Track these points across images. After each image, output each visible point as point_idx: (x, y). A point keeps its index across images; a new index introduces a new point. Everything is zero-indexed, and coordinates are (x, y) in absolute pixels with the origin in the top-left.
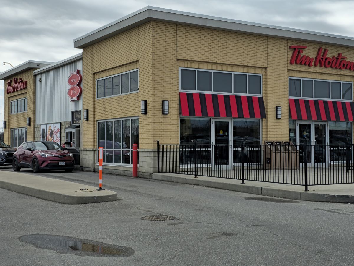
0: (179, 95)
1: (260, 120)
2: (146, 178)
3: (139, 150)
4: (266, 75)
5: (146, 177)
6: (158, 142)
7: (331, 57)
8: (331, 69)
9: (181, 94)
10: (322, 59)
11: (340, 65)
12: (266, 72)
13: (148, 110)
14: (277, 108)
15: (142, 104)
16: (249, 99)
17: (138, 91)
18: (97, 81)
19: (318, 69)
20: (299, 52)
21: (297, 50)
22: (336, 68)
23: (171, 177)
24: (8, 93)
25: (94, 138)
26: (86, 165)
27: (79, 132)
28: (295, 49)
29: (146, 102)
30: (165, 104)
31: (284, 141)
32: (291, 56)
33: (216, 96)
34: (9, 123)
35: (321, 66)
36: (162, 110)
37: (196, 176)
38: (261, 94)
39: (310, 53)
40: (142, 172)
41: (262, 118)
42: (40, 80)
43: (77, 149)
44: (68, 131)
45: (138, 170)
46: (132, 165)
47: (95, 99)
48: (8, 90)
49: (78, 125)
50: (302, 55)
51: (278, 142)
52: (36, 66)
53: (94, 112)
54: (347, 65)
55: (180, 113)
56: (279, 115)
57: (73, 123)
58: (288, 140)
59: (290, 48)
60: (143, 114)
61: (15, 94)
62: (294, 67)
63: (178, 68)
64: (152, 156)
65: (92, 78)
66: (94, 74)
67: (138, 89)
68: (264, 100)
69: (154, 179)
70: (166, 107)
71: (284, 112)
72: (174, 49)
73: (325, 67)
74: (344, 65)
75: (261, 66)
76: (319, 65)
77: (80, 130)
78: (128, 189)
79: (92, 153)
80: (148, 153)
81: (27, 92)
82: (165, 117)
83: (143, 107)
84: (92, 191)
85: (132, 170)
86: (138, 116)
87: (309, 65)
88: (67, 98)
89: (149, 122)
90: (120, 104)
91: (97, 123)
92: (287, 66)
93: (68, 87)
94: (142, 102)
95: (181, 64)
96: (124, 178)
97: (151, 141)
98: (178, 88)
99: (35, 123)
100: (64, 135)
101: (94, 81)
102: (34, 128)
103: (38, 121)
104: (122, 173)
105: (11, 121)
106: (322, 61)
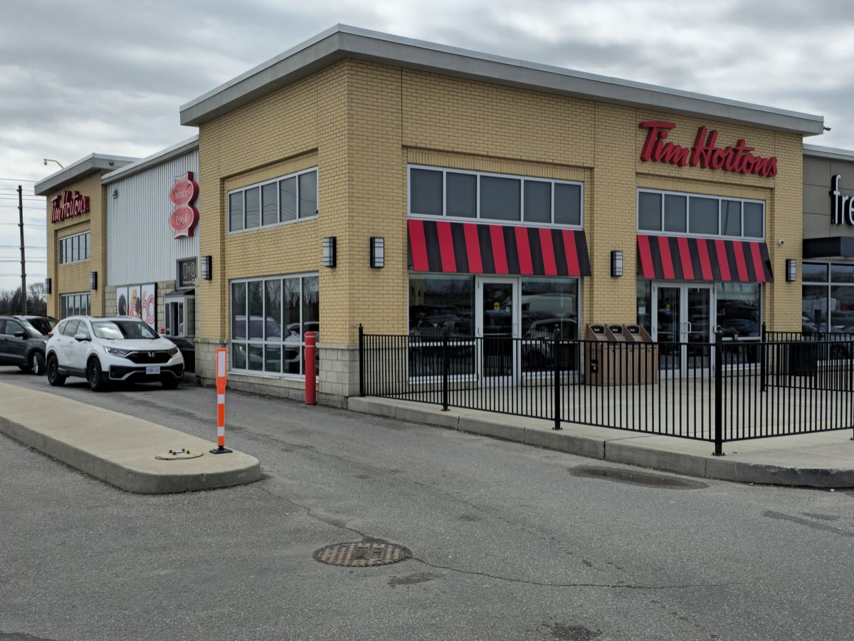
0: (406, 226)
1: (577, 279)
2: (335, 407)
3: (318, 345)
4: (592, 183)
5: (335, 404)
6: (361, 329)
7: (724, 148)
8: (722, 171)
9: (410, 223)
10: (706, 151)
11: (740, 164)
12: (592, 177)
13: (338, 258)
14: (613, 254)
15: (324, 244)
16: (557, 234)
17: (317, 216)
18: (230, 195)
19: (696, 172)
20: (660, 136)
21: (655, 131)
22: (733, 170)
23: (389, 407)
24: (54, 222)
25: (223, 317)
26: (207, 373)
27: (192, 304)
28: (651, 129)
29: (334, 241)
30: (376, 245)
31: (627, 325)
32: (643, 143)
33: (487, 227)
34: (56, 282)
35: (703, 166)
36: (369, 258)
37: (446, 405)
38: (580, 224)
39: (682, 138)
40: (326, 394)
41: (582, 277)
42: (116, 193)
43: (188, 340)
44: (170, 300)
45: (317, 389)
46: (304, 376)
47: (226, 234)
48: (54, 214)
49: (191, 288)
50: (665, 141)
51: (615, 327)
52: (106, 166)
53: (223, 262)
54: (755, 165)
55: (409, 266)
56: (617, 270)
57: (181, 285)
58: (634, 323)
59: (641, 126)
60: (328, 267)
61: (68, 223)
62: (648, 167)
63: (404, 166)
64: (347, 358)
65: (219, 189)
66: (223, 180)
67: (317, 212)
68: (588, 238)
69: (351, 411)
70: (379, 253)
71: (627, 264)
72: (397, 122)
73: (712, 168)
74: (749, 164)
75: (581, 165)
76: (698, 165)
77: (194, 300)
80: (340, 353)
81: (89, 220)
82: (377, 273)
83: (327, 252)
84: (200, 457)
85: (304, 387)
86: (318, 271)
87: (680, 164)
88: (169, 232)
89: (342, 284)
90: (277, 245)
91: (229, 285)
92: (634, 164)
93: (170, 207)
94: (325, 240)
95: (412, 156)
96: (285, 406)
97: (345, 326)
98: (404, 211)
99: (105, 284)
100: (162, 309)
101: (222, 195)
102: (104, 293)
103: (112, 281)
104: (282, 393)
105: (61, 279)
106: (706, 156)
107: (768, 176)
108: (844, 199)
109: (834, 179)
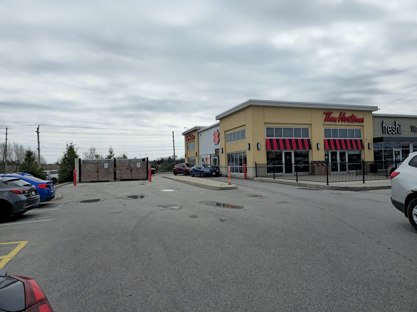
1: (308, 150)
2: (251, 180)
3: (246, 166)
4: (311, 128)
6: (256, 163)
7: (348, 117)
9: (266, 140)
10: (343, 118)
11: (353, 120)
12: (311, 126)
13: (250, 148)
14: (317, 144)
15: (247, 145)
16: (302, 140)
18: (227, 135)
19: (340, 123)
20: (329, 115)
21: (328, 114)
22: (351, 122)
23: (262, 179)
24: (186, 141)
25: (226, 161)
26: (223, 174)
27: (219, 159)
28: (327, 114)
29: (249, 144)
31: (322, 161)
33: (285, 139)
34: (187, 155)
35: (342, 122)
36: (257, 147)
37: (274, 178)
38: (308, 137)
39: (336, 115)
40: (249, 177)
41: (310, 149)
42: (201, 135)
43: (218, 167)
44: (214, 158)
45: (247, 176)
46: (244, 173)
47: (226, 143)
49: (218, 155)
50: (331, 116)
51: (319, 161)
52: (199, 129)
53: (225, 149)
54: (357, 120)
55: (266, 149)
56: (319, 148)
57: (216, 154)
58: (324, 160)
59: (324, 113)
60: (248, 150)
61: (190, 141)
62: (326, 123)
63: (265, 127)
64: (253, 169)
65: (224, 133)
66: (225, 131)
67: (246, 138)
68: (311, 141)
69: (254, 180)
70: (259, 146)
71: (322, 146)
72: (263, 118)
73: (345, 122)
74: (355, 120)
75: (308, 124)
76: (341, 121)
78: (242, 184)
79: (225, 168)
80: (251, 168)
81: (195, 141)
82: (259, 151)
83: (248, 147)
84: (226, 185)
85: (244, 176)
86: (246, 151)
87: (335, 121)
88: (213, 143)
89: (251, 153)
90: (237, 145)
91: (227, 154)
92: (322, 122)
93: (213, 138)
95: (266, 125)
96: (240, 179)
97: (252, 162)
98: (265, 137)
99: (199, 155)
100: (212, 160)
101: (225, 135)
102: (198, 157)
103: (200, 154)
104: (239, 177)
105: (188, 154)
106: (343, 119)
107: (362, 122)
108: (386, 127)
109: (383, 122)
